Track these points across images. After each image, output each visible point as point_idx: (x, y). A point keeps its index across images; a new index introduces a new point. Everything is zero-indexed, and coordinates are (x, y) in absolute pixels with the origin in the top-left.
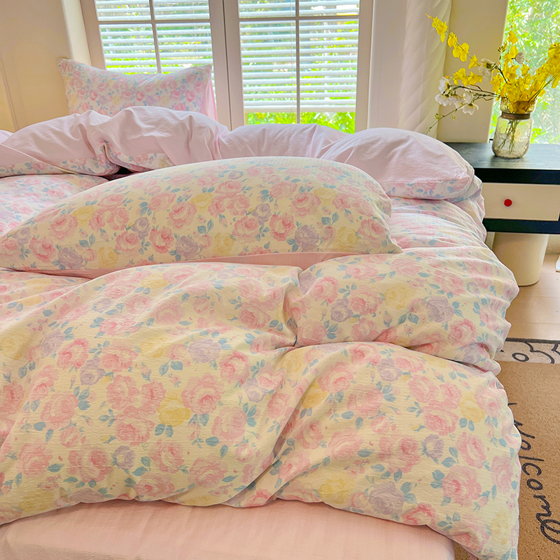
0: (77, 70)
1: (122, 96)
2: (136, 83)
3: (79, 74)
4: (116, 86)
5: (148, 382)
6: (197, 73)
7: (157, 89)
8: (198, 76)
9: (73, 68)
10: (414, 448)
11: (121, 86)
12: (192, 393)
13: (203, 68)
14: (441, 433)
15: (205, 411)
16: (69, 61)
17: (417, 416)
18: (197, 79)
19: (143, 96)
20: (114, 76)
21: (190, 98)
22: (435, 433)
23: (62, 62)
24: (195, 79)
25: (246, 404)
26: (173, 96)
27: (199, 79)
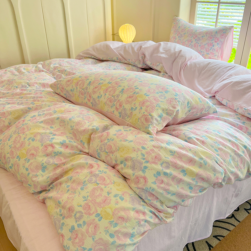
0: (177, 22)
1: (188, 36)
2: (196, 31)
3: (177, 24)
4: (188, 31)
6: (224, 30)
7: (203, 35)
8: (224, 31)
10: (73, 212)
11: (190, 31)
13: (228, 27)
14: (85, 213)
16: (177, 18)
17: (83, 201)
18: (223, 33)
19: (196, 37)
20: (190, 26)
21: (217, 41)
22: (83, 211)
23: (174, 17)
24: (222, 32)
25: (43, 163)
26: (209, 39)
27: (224, 33)
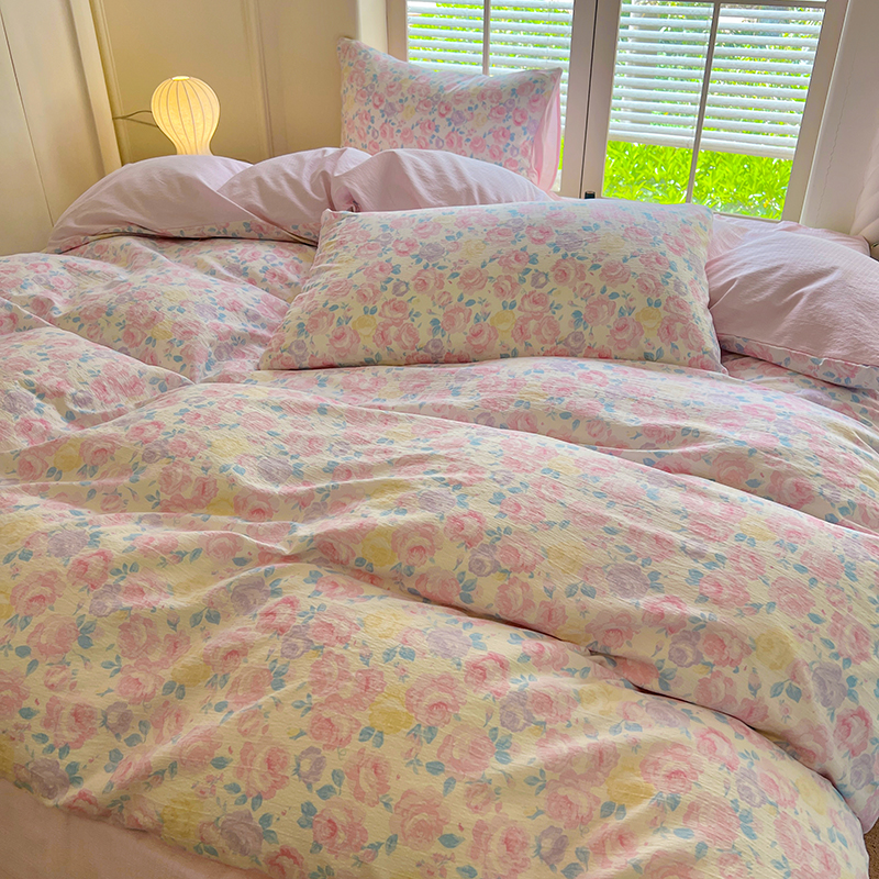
0: (361, 57)
1: (418, 108)
2: (442, 89)
3: (363, 65)
4: (412, 89)
5: (366, 668)
6: (536, 81)
7: (471, 102)
8: (538, 85)
9: (356, 54)
11: (419, 90)
12: (421, 694)
13: (547, 74)
15: (433, 722)
16: (354, 42)
18: (534, 92)
19: (448, 109)
20: (412, 72)
21: (519, 120)
23: (342, 43)
24: (532, 90)
26: (493, 114)
27: (537, 91)
